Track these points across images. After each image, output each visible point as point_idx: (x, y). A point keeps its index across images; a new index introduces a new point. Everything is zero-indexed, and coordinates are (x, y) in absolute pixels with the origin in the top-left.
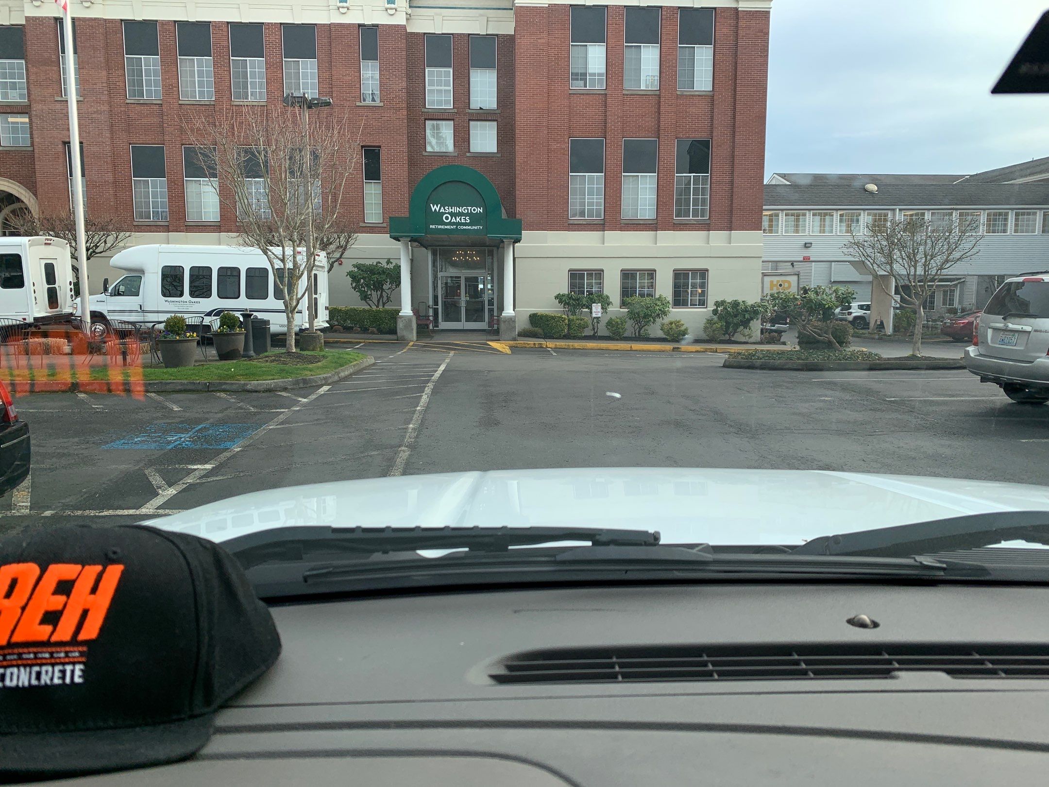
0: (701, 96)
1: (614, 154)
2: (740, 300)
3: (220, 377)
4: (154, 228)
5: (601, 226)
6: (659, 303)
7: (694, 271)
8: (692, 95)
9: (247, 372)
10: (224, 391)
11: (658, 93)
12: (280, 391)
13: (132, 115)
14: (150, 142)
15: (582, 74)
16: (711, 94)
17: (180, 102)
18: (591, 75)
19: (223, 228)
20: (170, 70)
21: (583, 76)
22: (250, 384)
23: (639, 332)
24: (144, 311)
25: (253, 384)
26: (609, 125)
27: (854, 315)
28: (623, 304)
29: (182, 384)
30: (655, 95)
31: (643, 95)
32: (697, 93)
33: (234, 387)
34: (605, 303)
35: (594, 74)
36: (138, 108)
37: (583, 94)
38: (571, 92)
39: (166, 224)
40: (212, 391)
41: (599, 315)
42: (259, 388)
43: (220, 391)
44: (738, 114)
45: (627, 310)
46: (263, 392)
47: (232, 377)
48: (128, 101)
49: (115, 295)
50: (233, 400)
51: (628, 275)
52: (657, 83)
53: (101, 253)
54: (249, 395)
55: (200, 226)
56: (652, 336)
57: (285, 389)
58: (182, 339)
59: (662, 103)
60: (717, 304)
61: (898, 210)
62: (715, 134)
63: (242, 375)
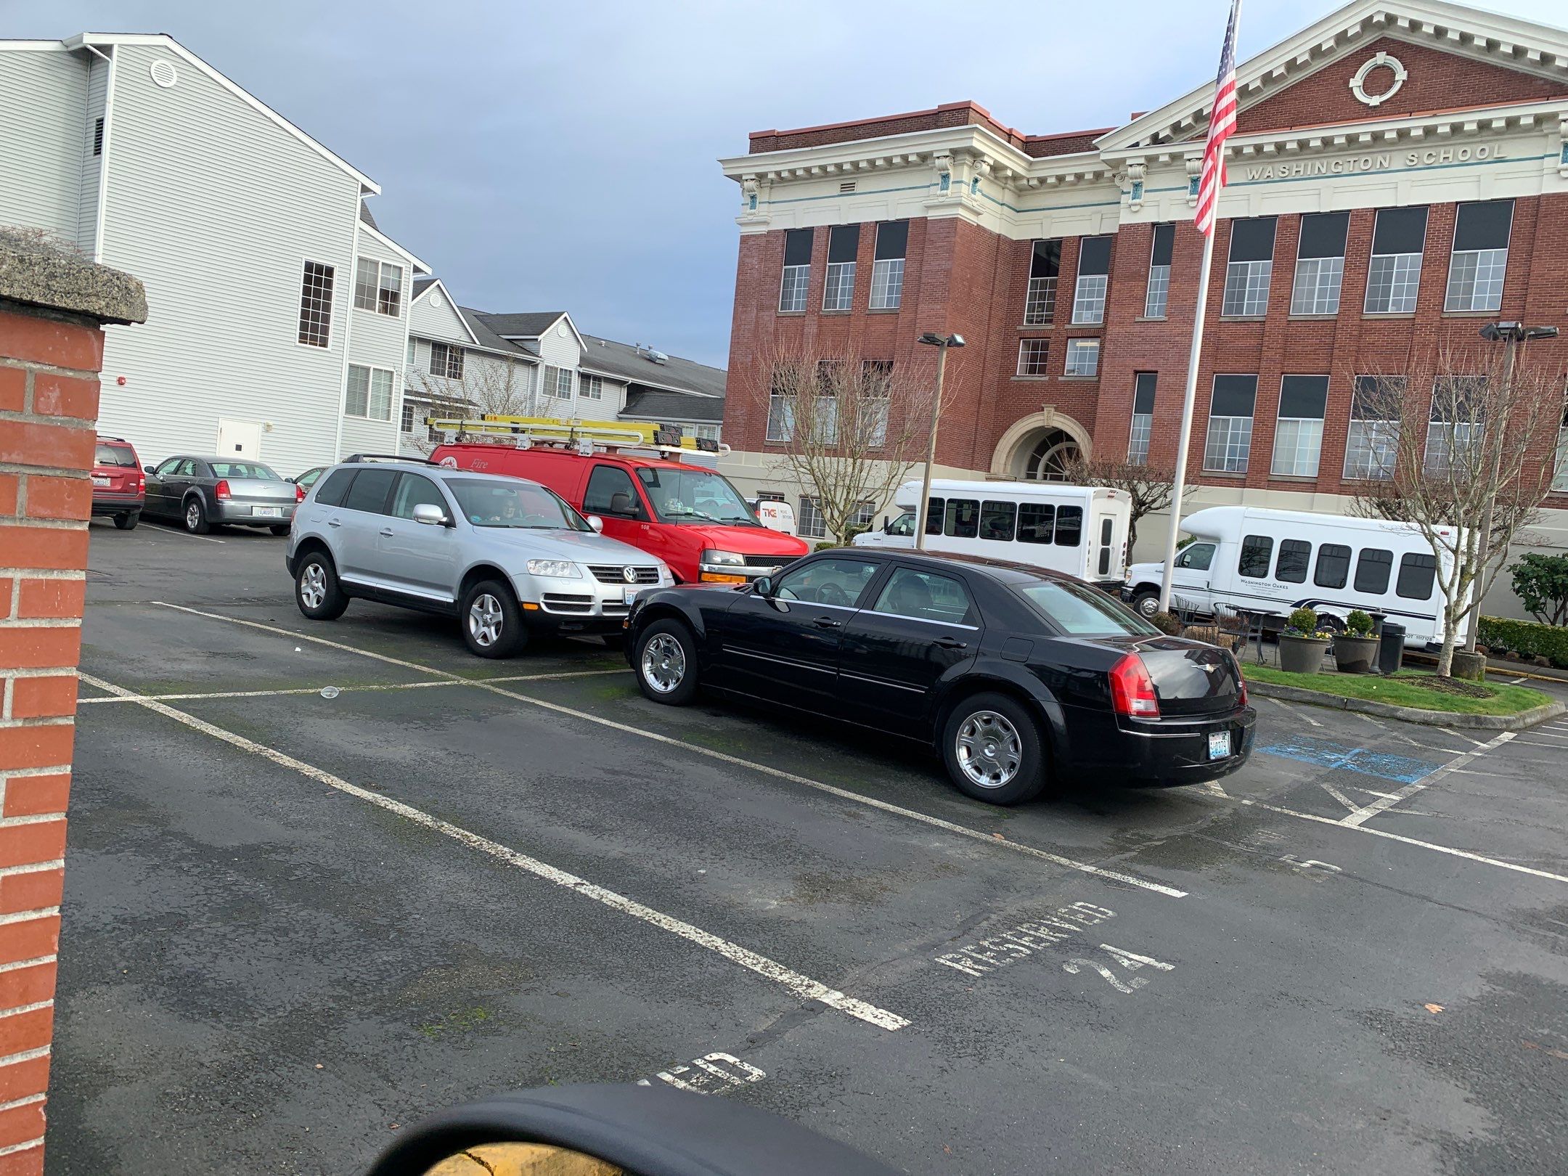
3: (1360, 694)
4: (1226, 481)
9: (1396, 693)
10: (1367, 713)
12: (1442, 727)
13: (1223, 336)
14: (1241, 371)
17: (1290, 318)
19: (1319, 487)
20: (1283, 276)
22: (1402, 710)
24: (1211, 591)
25: (1405, 711)
29: (1313, 695)
33: (1379, 710)
36: (1233, 327)
39: (1243, 476)
40: (1350, 710)
42: (1413, 718)
43: (1361, 712)
46: (1419, 723)
47: (1375, 697)
48: (1221, 320)
49: (1179, 566)
50: (1382, 727)
53: (1157, 509)
54: (1400, 724)
55: (1287, 482)
57: (1450, 726)
58: (1311, 638)
63: (1390, 697)
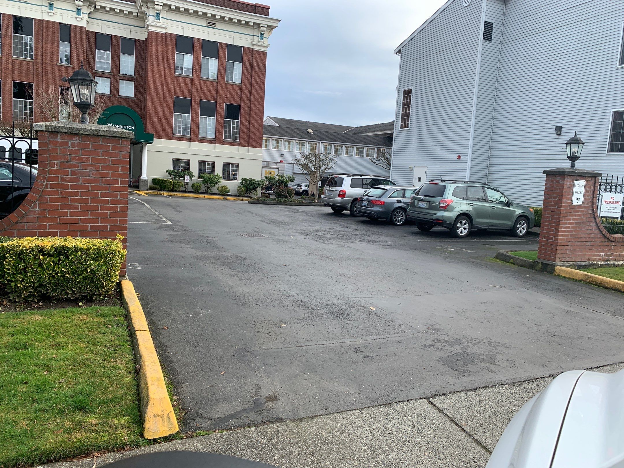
0: (236, 85)
1: (196, 107)
2: (253, 179)
5: (189, 139)
6: (217, 177)
7: (233, 164)
8: (232, 84)
11: (216, 81)
15: (181, 67)
16: (241, 85)
18: (185, 68)
21: (182, 68)
23: (207, 190)
26: (193, 93)
27: (303, 189)
28: (199, 176)
30: (215, 82)
31: (210, 81)
32: (234, 84)
34: (191, 175)
35: (187, 68)
37: (181, 77)
38: (175, 75)
41: (189, 181)
44: (252, 95)
45: (201, 180)
51: (202, 163)
52: (216, 76)
56: (213, 192)
59: (219, 86)
60: (243, 180)
61: (321, 143)
62: (242, 103)
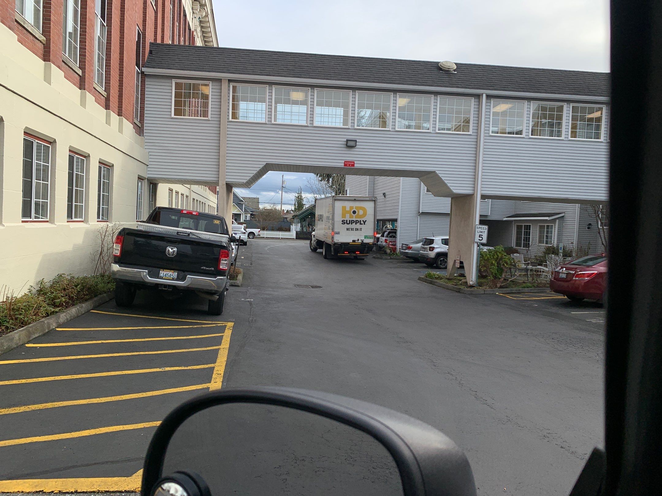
27: (436, 251)
61: (484, 96)
